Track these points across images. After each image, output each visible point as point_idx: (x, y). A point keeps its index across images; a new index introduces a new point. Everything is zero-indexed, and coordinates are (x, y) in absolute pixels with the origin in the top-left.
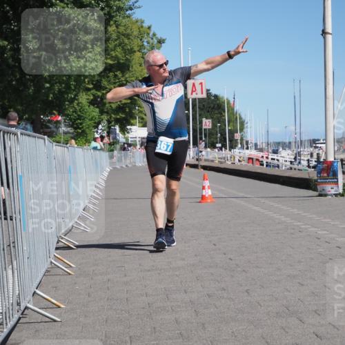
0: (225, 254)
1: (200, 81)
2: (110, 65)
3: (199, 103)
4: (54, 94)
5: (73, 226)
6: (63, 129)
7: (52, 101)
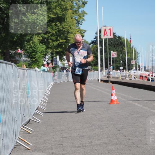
0: (126, 136)
1: (109, 28)
2: (53, 18)
3: (109, 41)
4: (17, 36)
5: (30, 119)
6: (23, 58)
7: (16, 41)
